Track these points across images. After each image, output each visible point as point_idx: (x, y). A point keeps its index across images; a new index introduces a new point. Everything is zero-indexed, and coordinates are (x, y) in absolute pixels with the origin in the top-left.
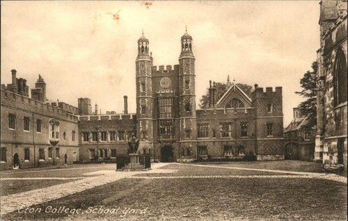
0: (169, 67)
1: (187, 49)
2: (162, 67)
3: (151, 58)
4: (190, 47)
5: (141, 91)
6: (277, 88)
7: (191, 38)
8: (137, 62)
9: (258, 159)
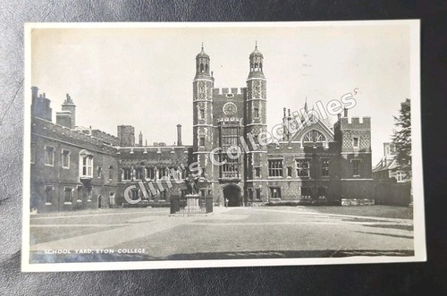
0: (234, 90)
1: (256, 70)
2: (225, 90)
3: (212, 78)
4: (261, 67)
5: (200, 117)
6: (364, 119)
7: (261, 56)
8: (195, 83)
9: (343, 203)
